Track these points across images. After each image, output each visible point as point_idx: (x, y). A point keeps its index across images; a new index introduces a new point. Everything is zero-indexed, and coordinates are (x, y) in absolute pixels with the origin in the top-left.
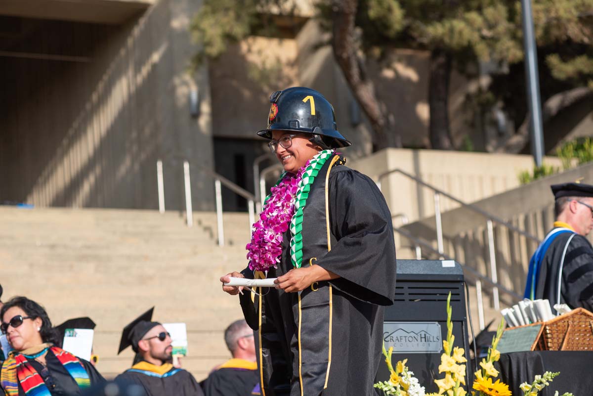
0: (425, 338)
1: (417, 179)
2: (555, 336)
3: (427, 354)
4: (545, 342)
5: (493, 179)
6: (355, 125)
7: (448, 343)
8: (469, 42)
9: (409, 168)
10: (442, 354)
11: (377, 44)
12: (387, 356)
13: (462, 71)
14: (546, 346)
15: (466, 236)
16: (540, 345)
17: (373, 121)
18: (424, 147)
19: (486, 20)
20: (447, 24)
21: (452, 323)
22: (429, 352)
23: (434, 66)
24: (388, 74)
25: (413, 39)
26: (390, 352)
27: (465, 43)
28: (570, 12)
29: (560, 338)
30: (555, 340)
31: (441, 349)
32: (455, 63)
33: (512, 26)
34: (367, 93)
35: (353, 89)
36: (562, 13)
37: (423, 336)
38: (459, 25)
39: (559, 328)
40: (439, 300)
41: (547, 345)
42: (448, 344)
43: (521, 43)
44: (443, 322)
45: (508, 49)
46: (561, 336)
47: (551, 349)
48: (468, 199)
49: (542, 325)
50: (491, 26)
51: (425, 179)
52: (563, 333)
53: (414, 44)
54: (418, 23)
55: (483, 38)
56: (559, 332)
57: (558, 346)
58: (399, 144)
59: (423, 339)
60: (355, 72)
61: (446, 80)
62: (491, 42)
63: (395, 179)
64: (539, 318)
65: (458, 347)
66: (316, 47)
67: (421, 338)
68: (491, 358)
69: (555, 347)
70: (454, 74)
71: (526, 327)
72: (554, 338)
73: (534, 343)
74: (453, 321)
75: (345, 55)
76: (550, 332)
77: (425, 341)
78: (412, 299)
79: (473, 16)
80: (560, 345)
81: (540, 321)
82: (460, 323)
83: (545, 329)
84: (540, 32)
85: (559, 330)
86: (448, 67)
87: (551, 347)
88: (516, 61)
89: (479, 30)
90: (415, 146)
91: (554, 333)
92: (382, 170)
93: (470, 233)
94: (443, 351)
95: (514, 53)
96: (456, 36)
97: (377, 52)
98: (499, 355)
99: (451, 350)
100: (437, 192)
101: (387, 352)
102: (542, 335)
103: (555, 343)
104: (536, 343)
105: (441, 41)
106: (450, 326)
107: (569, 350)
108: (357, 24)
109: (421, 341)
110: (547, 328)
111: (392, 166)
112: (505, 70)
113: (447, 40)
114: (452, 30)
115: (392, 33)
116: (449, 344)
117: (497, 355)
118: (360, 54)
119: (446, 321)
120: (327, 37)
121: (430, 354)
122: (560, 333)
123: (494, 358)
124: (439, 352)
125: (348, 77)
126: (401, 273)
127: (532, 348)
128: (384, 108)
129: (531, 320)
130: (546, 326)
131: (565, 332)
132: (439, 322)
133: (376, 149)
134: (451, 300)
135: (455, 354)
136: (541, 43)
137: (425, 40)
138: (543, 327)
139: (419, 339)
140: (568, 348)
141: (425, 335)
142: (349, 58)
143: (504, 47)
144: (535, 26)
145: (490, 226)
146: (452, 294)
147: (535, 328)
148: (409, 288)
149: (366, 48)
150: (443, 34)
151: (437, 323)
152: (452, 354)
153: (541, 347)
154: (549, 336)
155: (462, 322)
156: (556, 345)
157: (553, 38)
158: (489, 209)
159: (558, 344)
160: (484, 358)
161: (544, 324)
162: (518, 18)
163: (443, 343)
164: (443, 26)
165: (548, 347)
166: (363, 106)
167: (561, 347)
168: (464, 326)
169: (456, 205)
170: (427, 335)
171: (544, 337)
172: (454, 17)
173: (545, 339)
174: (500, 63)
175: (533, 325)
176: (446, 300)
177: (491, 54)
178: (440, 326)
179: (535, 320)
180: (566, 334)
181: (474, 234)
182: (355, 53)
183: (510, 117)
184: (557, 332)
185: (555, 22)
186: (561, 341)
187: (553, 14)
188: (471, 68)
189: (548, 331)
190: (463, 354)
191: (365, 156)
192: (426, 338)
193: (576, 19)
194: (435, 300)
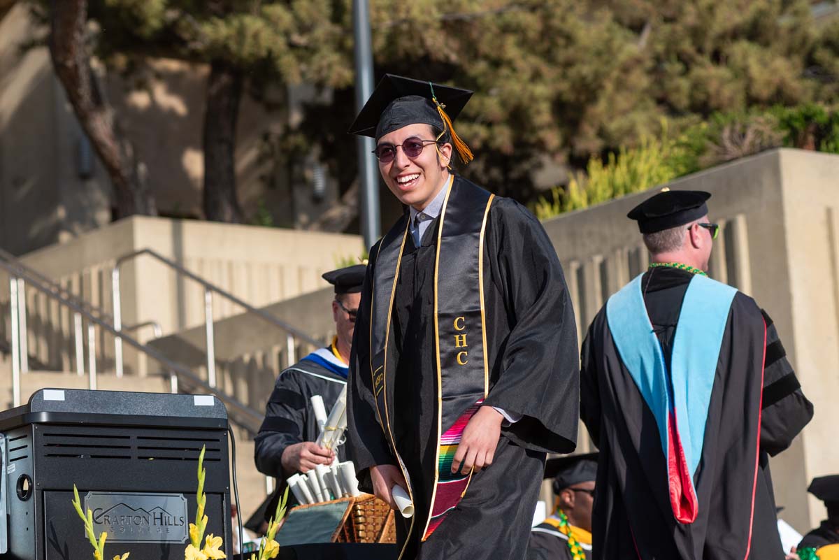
0: (161, 518)
1: (178, 267)
2: (370, 520)
3: (163, 545)
4: (355, 530)
5: (301, 271)
6: (84, 177)
7: (197, 528)
8: (270, 52)
9: (166, 249)
10: (187, 546)
11: (123, 48)
12: (96, 547)
13: (258, 98)
14: (355, 536)
15: (253, 361)
16: (346, 534)
17: (113, 171)
18: (192, 217)
19: (296, 18)
20: (235, 23)
21: (204, 496)
22: (167, 542)
23: (214, 90)
24: (140, 99)
25: (183, 43)
26: (103, 541)
27: (264, 53)
28: (430, 13)
29: (378, 524)
30: (370, 527)
31: (187, 537)
32: (247, 84)
33: (337, 30)
34: (102, 125)
35: (82, 118)
36: (415, 13)
37: (158, 515)
38: (253, 23)
39: (377, 508)
40: (186, 459)
41: (358, 534)
42: (197, 531)
43: (351, 57)
44: (191, 494)
45: (330, 66)
46: (380, 520)
47: (362, 541)
48: (258, 302)
49: (350, 502)
50: (304, 29)
51: (193, 268)
52: (382, 516)
53: (184, 51)
54: (189, 18)
55: (292, 46)
56: (377, 513)
57: (375, 535)
58: (153, 211)
59: (158, 522)
60: (85, 91)
61: (233, 113)
62: (305, 53)
63: (143, 264)
64: (346, 492)
65: (212, 535)
66: (25, 48)
67: (155, 519)
68: (264, 554)
69: (369, 539)
70: (246, 102)
71: (325, 505)
72: (369, 523)
73: (336, 531)
74: (206, 492)
75: (70, 63)
76: (363, 513)
77: (162, 524)
78: (143, 455)
79: (277, 10)
80: (377, 534)
81: (347, 496)
82: (220, 496)
83: (355, 509)
84: (381, 42)
85: (378, 511)
86: (235, 91)
87: (363, 538)
88: (342, 85)
89: (287, 34)
90: (175, 214)
91: (369, 516)
92: (123, 251)
93: (259, 356)
94: (189, 541)
95: (339, 73)
96: (249, 40)
97: (121, 61)
98: (278, 549)
99: (201, 539)
100: (209, 288)
101: (98, 540)
102: (349, 518)
103: (369, 531)
104: (340, 529)
105: (226, 47)
106: (202, 501)
107: (391, 542)
108: (92, 14)
109: (155, 524)
110: (359, 507)
111: (140, 244)
112: (327, 97)
113: (233, 46)
114: (241, 32)
115: (146, 32)
116: (199, 530)
117: (275, 547)
118: (95, 63)
119: (196, 493)
120: (42, 32)
121: (169, 544)
122: (378, 516)
123: (270, 552)
124: (183, 542)
125: (74, 99)
126: (127, 414)
127: (333, 538)
128: (129, 151)
129: (333, 494)
130: (356, 503)
131: (386, 514)
132: (186, 493)
133: (116, 216)
134: (204, 460)
135: (207, 545)
136: (381, 59)
137: (198, 46)
138: (352, 505)
139: (151, 519)
140: (389, 539)
141: (161, 514)
142: (76, 67)
143: (325, 63)
144: (373, 32)
145: (291, 344)
146: (206, 450)
147: (339, 507)
148: (139, 438)
149: (104, 53)
150: (228, 38)
151: (181, 495)
152: (202, 545)
153: (347, 537)
154: (361, 519)
155: (222, 494)
156: (371, 534)
157: (401, 53)
158: (290, 318)
159: (375, 533)
160: (253, 553)
161: (354, 500)
162: (347, 18)
163: (189, 528)
164: (228, 23)
165: (359, 537)
166: (97, 146)
167: (378, 538)
168: (224, 502)
169: (239, 310)
170: (165, 515)
171: (353, 520)
172: (246, 11)
173: (354, 525)
174: (320, 86)
175: (336, 501)
176: (198, 459)
177: (303, 74)
178: (186, 500)
179: (340, 495)
180: (387, 517)
181: (264, 358)
182: (87, 61)
183: (331, 174)
184: (374, 514)
185: (405, 27)
186: (378, 528)
187: (402, 15)
188: (272, 94)
189: (359, 513)
190: (221, 545)
191: (95, 225)
192: (164, 519)
193: (437, 25)
194: (180, 459)
